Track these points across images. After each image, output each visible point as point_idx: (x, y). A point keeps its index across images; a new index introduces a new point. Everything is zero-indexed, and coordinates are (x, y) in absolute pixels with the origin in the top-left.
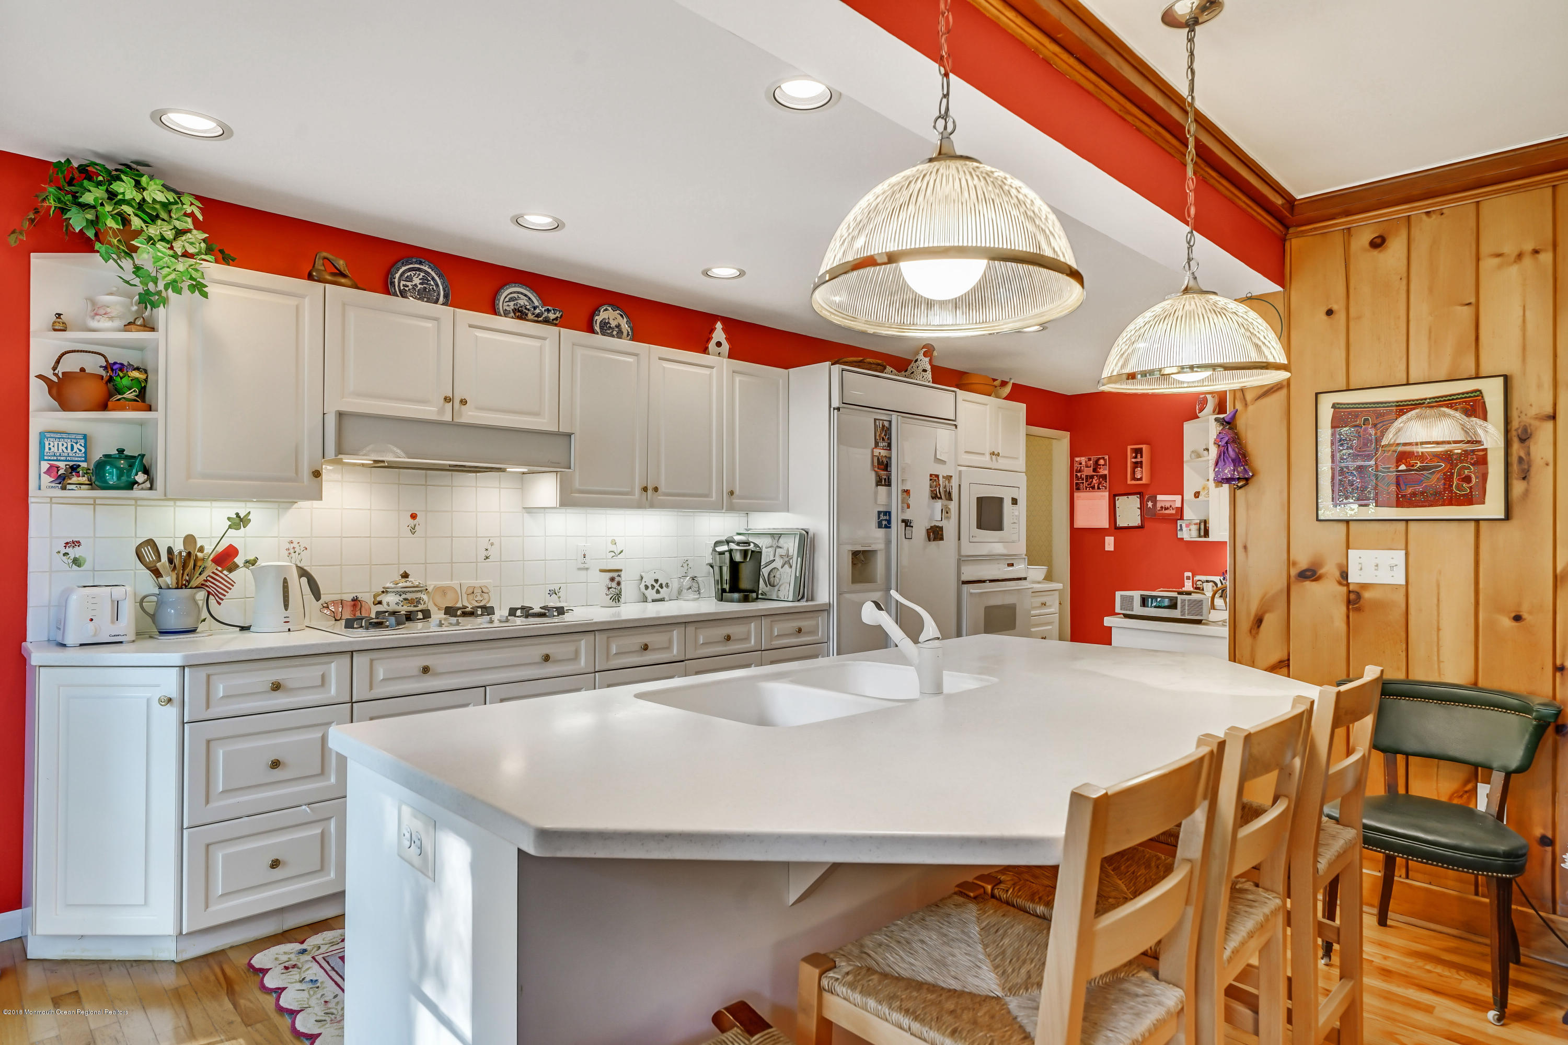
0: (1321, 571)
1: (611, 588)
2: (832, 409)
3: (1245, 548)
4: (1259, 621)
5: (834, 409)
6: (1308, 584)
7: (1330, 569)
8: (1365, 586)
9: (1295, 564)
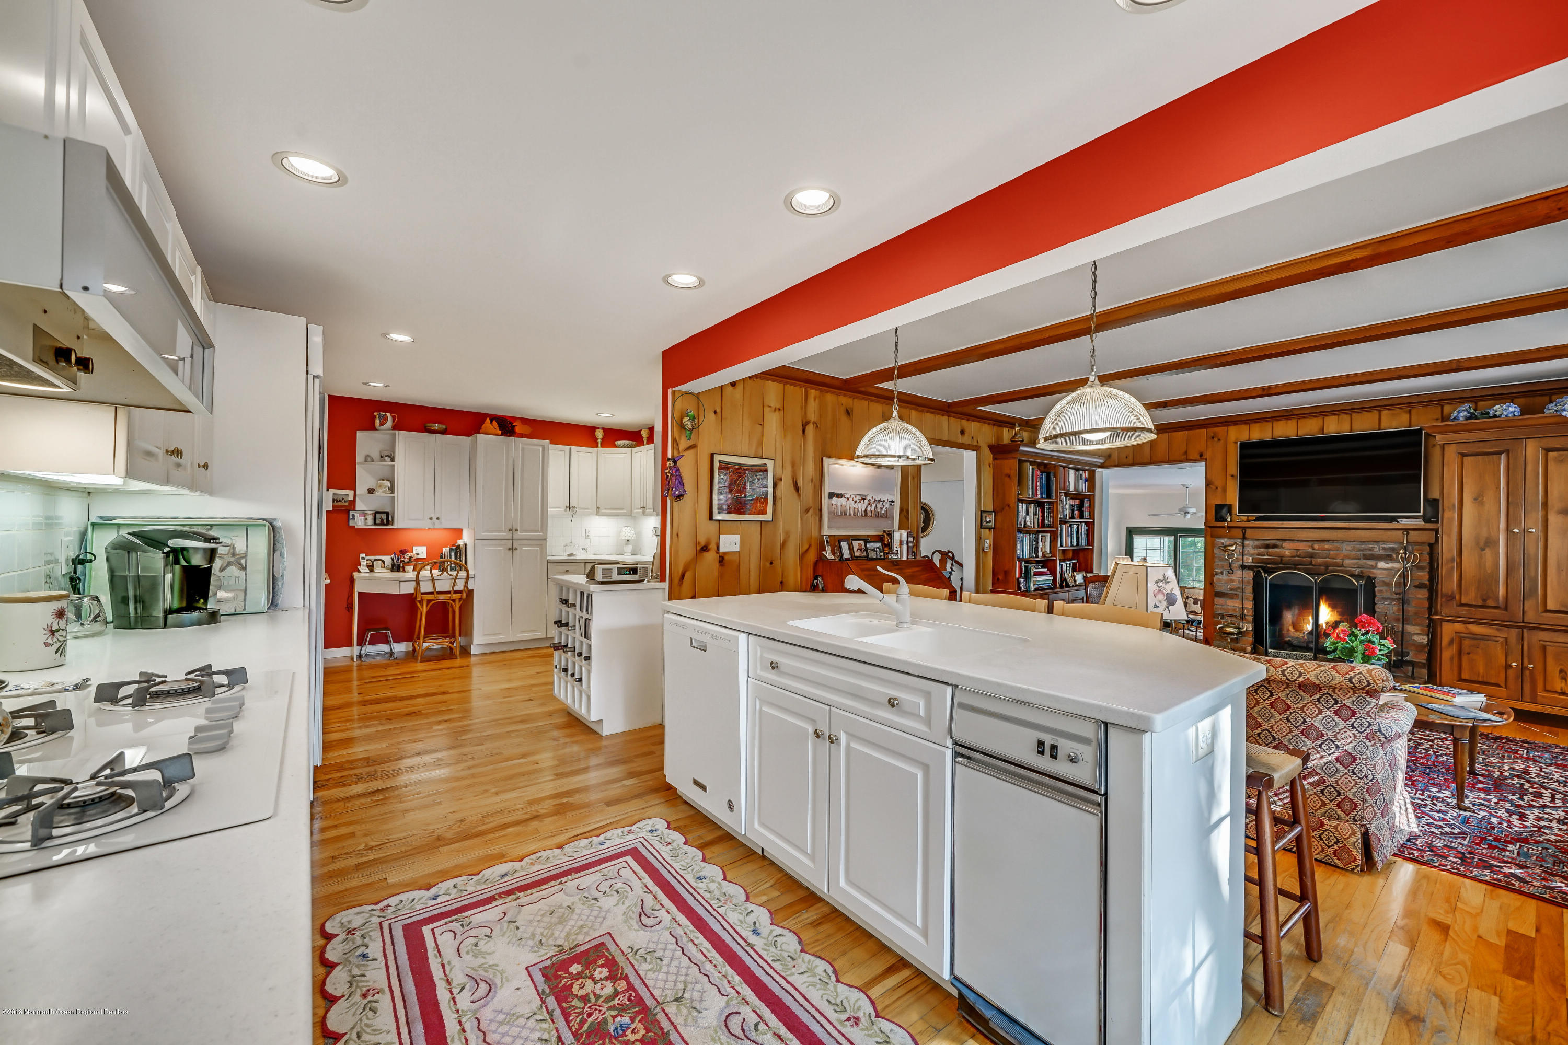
0: (710, 547)
1: (58, 630)
2: (310, 377)
3: (678, 535)
4: (683, 576)
5: (314, 377)
6: (705, 554)
7: (713, 546)
8: (725, 553)
9: (699, 543)
